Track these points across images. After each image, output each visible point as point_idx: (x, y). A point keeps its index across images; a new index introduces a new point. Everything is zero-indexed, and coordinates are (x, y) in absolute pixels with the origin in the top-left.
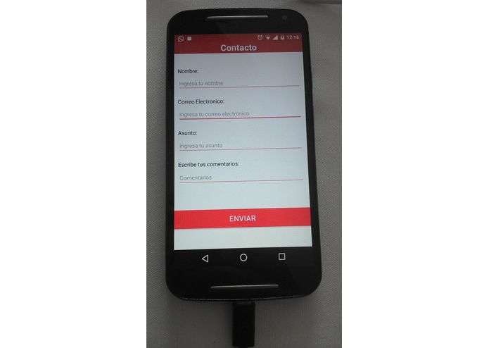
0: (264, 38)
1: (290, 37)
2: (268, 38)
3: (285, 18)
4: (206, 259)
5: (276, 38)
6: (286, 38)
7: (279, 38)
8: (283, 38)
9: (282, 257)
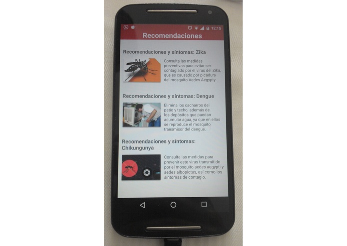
0: (193, 28)
1: (214, 28)
2: (196, 28)
3: (210, 12)
4: (143, 205)
5: (203, 29)
6: (210, 28)
7: (205, 28)
8: (208, 29)
9: (204, 204)
